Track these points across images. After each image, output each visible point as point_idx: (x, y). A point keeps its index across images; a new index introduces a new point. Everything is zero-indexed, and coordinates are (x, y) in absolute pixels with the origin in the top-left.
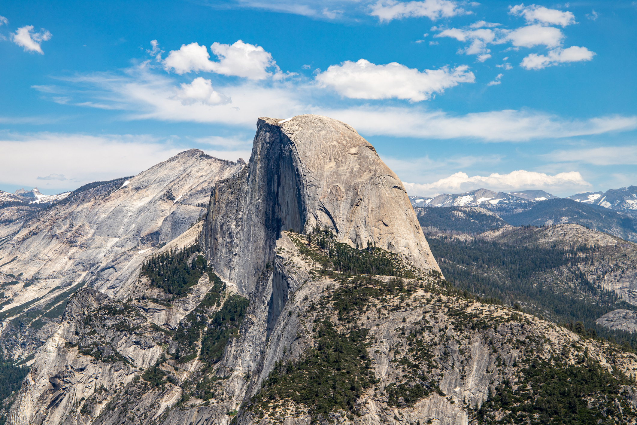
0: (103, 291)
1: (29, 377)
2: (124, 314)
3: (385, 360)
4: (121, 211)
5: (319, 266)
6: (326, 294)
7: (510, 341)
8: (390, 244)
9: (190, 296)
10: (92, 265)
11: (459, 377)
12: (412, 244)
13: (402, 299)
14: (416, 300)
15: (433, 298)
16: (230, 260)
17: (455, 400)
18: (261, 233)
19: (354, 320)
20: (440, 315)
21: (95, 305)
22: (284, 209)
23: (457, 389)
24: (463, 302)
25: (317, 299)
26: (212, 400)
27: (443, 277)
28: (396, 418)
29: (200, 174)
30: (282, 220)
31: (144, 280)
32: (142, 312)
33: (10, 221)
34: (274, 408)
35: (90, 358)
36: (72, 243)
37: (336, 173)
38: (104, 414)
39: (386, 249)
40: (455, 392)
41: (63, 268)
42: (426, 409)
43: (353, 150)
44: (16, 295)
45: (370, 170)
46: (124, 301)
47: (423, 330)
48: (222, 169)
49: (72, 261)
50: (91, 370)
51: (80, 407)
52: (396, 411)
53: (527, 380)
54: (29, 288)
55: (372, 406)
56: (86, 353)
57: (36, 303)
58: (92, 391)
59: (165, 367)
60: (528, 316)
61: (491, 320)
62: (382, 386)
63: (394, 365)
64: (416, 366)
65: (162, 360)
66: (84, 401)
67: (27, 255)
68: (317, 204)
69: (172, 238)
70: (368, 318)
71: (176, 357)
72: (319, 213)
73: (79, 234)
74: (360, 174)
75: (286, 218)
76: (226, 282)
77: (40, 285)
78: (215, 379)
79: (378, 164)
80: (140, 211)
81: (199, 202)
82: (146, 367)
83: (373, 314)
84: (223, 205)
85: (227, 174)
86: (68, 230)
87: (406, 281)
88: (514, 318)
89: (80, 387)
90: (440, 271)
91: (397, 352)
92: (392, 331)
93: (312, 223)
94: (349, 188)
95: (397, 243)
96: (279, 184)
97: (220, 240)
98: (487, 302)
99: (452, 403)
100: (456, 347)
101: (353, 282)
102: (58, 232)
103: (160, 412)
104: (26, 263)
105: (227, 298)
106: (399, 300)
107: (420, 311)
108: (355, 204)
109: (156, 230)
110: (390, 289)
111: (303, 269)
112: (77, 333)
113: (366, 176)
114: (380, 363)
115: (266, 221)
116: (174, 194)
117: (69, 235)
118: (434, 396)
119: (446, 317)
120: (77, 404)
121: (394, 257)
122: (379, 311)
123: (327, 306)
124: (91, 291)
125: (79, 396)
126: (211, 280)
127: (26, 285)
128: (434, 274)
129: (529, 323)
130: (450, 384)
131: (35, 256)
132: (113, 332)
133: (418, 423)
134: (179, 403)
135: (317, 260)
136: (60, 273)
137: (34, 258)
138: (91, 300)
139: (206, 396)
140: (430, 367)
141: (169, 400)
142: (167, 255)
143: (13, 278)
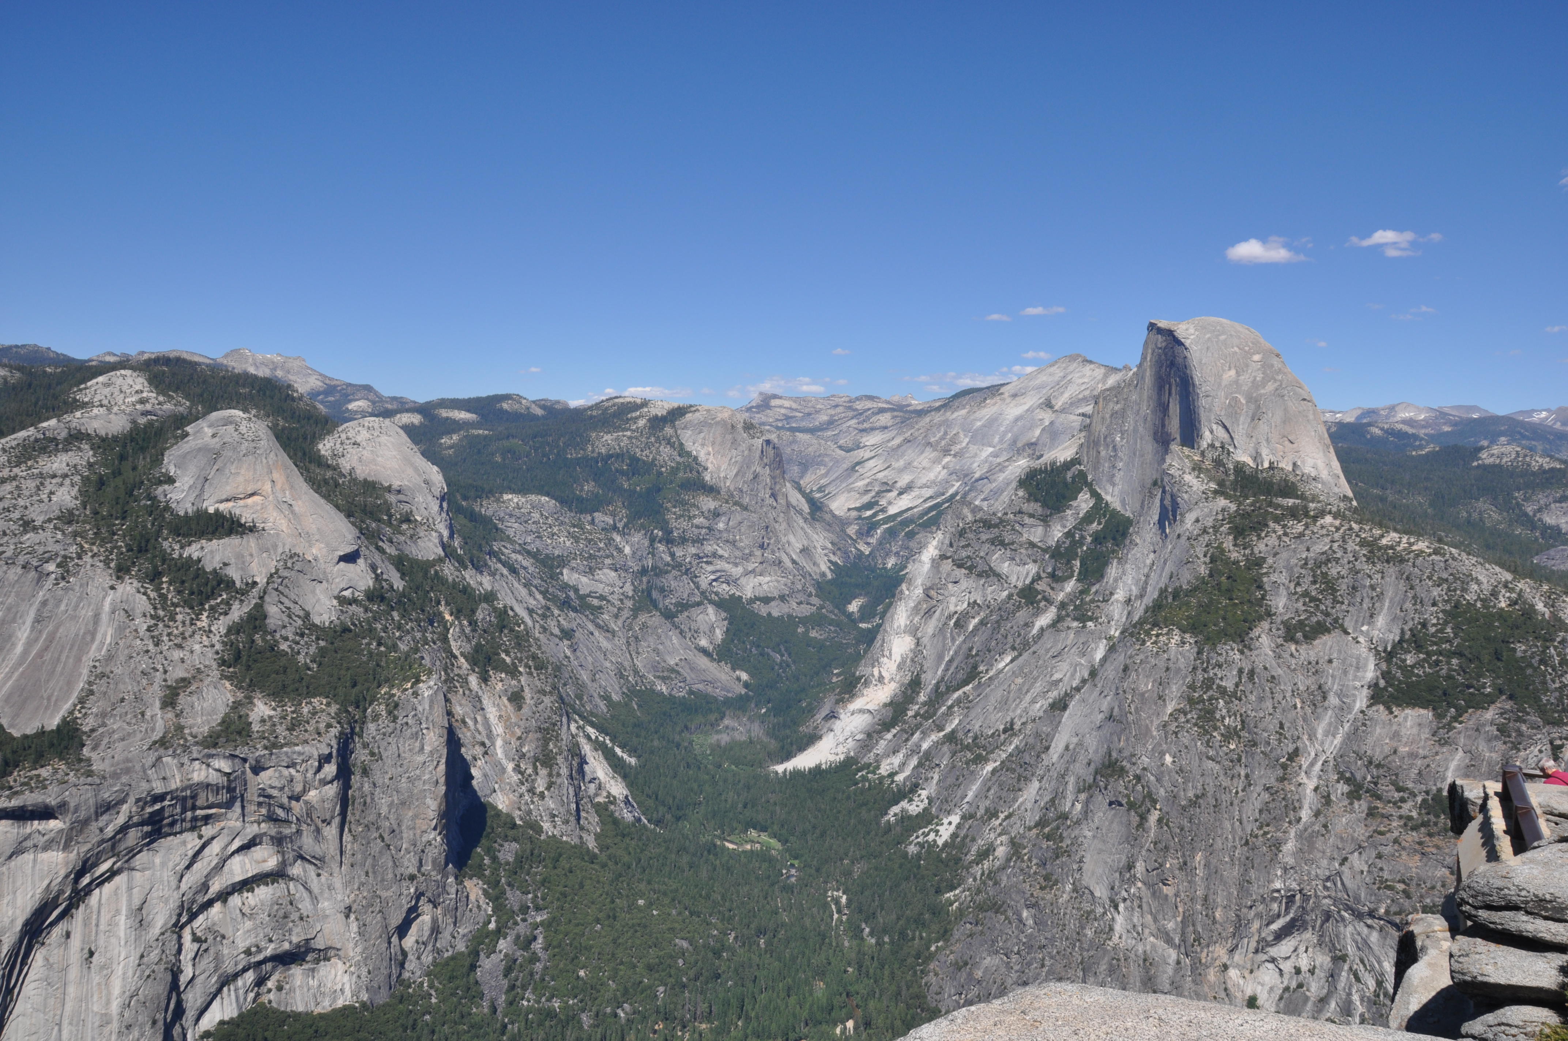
0: (977, 503)
1: (904, 586)
2: (999, 528)
3: (1283, 592)
4: (996, 419)
5: (1213, 486)
6: (1220, 517)
7: (1430, 578)
8: (1295, 464)
9: (1069, 512)
10: (966, 475)
11: (1368, 615)
12: (1321, 464)
13: (1307, 526)
14: (1322, 527)
15: (1343, 525)
16: (1114, 475)
17: (1361, 639)
18: (1149, 447)
19: (1250, 546)
20: (1351, 546)
21: (970, 517)
22: (1174, 420)
23: (1365, 628)
24: (1377, 532)
25: (1209, 522)
26: (1090, 623)
27: (1355, 503)
28: (1292, 655)
29: (1081, 381)
30: (1172, 433)
31: (1021, 493)
32: (1017, 527)
33: (886, 428)
34: (1157, 636)
35: (963, 571)
36: (946, 452)
37: (1236, 382)
38: (976, 629)
39: (1290, 469)
40: (1362, 631)
41: (937, 477)
42: (1327, 647)
43: (1257, 357)
44: (890, 503)
45: (1275, 380)
46: (1000, 515)
47: (1329, 560)
48: (1106, 376)
49: (945, 470)
50: (965, 584)
51: (953, 621)
52: (1293, 647)
53: (1446, 623)
54: (902, 496)
55: (1265, 640)
56: (960, 566)
57: (910, 513)
58: (965, 605)
59: (1041, 586)
60: (1453, 550)
61: (1409, 553)
62: (1279, 620)
63: (1294, 597)
64: (1320, 600)
65: (1038, 578)
66: (956, 616)
67: (901, 463)
68: (1213, 417)
69: (1051, 449)
70: (1267, 545)
71: (1053, 576)
72: (1214, 427)
73: (954, 441)
74: (1264, 384)
75: (1177, 432)
76: (1108, 498)
77: (913, 494)
78: (1093, 601)
79: (1285, 373)
80: (1017, 419)
81: (1081, 411)
82: (1020, 585)
83: (1272, 540)
84: (1108, 416)
85: (1111, 381)
86: (942, 438)
87: (1312, 505)
88: (1436, 552)
89: (953, 600)
90: (1352, 495)
91: (1298, 584)
92: (1294, 561)
93: (1207, 437)
94: (1250, 399)
95: (1303, 462)
96: (1170, 394)
97: (1103, 453)
98: (1406, 533)
99: (1358, 642)
100: (1368, 582)
101: (1252, 505)
102: (932, 440)
103: (1035, 631)
104: (901, 471)
105: (1108, 516)
106: (1303, 527)
107: (1327, 540)
108: (1256, 417)
109: (1034, 440)
110: (1294, 513)
111: (1195, 489)
112: (951, 545)
113: (1270, 387)
114: (1277, 594)
115: (1155, 434)
116: (1053, 402)
117: (943, 443)
118: (1337, 633)
119: (1357, 548)
120: (950, 617)
121: (1299, 478)
122: (1279, 538)
123: (1221, 529)
124: (964, 501)
125: (952, 608)
126: (1092, 496)
127: (901, 494)
128: (1345, 498)
129: (1454, 559)
130: (1357, 621)
131: (909, 464)
132: (987, 545)
133: (1317, 663)
134: (1054, 624)
135: (1211, 479)
136: (934, 482)
137: (908, 466)
138: (966, 511)
139: (1083, 618)
140: (1335, 601)
141: (1044, 620)
142: (1046, 468)
143: (887, 487)
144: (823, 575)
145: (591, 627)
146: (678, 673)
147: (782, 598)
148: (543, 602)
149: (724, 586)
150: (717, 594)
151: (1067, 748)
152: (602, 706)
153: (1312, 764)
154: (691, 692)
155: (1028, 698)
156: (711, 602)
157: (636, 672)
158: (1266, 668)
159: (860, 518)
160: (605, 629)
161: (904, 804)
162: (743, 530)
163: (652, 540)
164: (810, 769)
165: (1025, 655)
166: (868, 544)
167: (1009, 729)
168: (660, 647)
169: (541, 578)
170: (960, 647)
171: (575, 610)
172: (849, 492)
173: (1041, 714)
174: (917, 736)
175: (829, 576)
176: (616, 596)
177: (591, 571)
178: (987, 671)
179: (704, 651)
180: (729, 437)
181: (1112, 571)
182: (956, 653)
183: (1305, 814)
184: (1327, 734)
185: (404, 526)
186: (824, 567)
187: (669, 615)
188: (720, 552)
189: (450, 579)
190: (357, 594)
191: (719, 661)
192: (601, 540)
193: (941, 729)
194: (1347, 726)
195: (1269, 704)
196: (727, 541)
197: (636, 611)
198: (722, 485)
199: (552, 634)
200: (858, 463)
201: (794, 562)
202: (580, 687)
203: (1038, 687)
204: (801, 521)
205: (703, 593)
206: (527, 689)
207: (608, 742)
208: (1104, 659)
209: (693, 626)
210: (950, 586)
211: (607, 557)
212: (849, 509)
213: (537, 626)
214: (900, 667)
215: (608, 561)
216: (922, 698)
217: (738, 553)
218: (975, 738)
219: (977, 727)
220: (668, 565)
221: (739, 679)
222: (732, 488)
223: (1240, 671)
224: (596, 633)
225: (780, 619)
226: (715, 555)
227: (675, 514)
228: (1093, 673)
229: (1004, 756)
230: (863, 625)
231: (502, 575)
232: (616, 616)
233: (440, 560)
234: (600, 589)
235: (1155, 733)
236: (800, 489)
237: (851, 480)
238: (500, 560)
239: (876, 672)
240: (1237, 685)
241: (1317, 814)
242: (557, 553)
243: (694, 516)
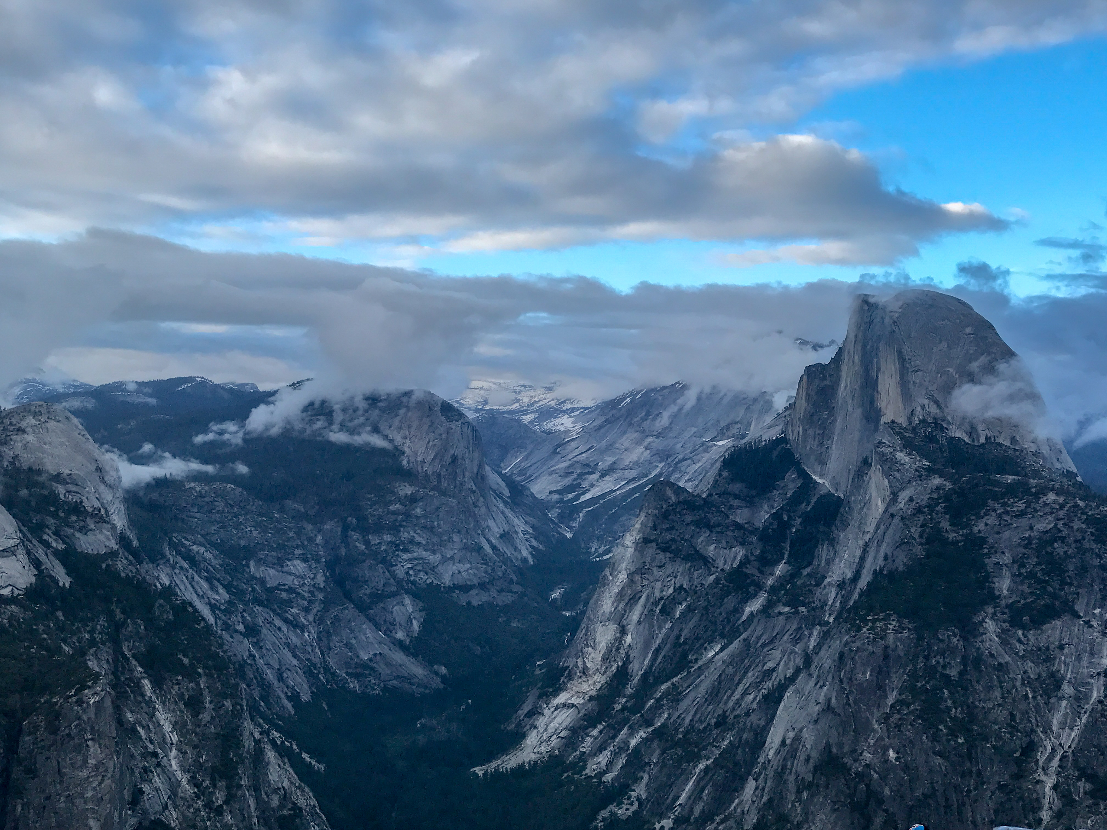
0: (681, 484)
1: (607, 571)
2: (703, 510)
3: (1006, 573)
5: (926, 463)
6: (935, 496)
8: (1013, 440)
9: (776, 492)
10: (669, 456)
13: (1028, 504)
14: (1045, 504)
15: (1068, 503)
16: (822, 454)
17: (1094, 623)
18: (858, 424)
19: (968, 526)
20: (1077, 524)
21: (673, 499)
22: (883, 396)
23: (1097, 611)
25: (924, 500)
26: (802, 609)
27: (1079, 478)
28: (1019, 641)
30: (882, 410)
31: (725, 474)
32: (723, 509)
34: (874, 621)
35: (668, 555)
37: (948, 356)
38: (684, 615)
39: (1008, 444)
40: (1094, 614)
41: (639, 458)
42: (1058, 632)
43: (968, 330)
44: (592, 486)
45: (989, 352)
46: (704, 496)
47: (1054, 540)
49: (648, 451)
50: (670, 568)
51: (659, 607)
52: (1020, 633)
54: (607, 478)
55: (990, 625)
56: (664, 550)
57: (612, 496)
58: (671, 591)
59: (749, 570)
62: (1003, 602)
63: (1018, 579)
64: (1046, 582)
65: (746, 562)
66: (662, 602)
67: (603, 444)
68: (924, 392)
70: (986, 524)
71: (762, 559)
72: (926, 402)
74: (977, 357)
75: (886, 407)
76: (817, 478)
77: (615, 476)
78: (804, 585)
82: (727, 569)
83: (991, 520)
84: (813, 393)
87: (1033, 482)
89: (659, 585)
90: (1075, 470)
91: (1022, 565)
92: (1016, 540)
93: (918, 412)
94: (962, 372)
95: (1023, 437)
96: (878, 369)
97: (810, 432)
99: (1091, 626)
100: (1096, 562)
103: (744, 617)
104: (603, 452)
105: (817, 496)
106: (1024, 505)
107: (1051, 517)
109: (739, 418)
110: (1013, 491)
111: (907, 466)
112: (655, 528)
114: (1001, 576)
118: (1066, 618)
119: (1084, 526)
120: (656, 603)
121: (1017, 453)
122: (1000, 516)
123: (937, 509)
124: (668, 484)
125: (657, 594)
126: (799, 477)
127: (603, 476)
128: (1070, 475)
130: (1088, 604)
131: (611, 445)
132: (693, 528)
133: (1048, 649)
134: (766, 610)
135: (924, 456)
136: (637, 463)
137: (610, 448)
138: (669, 493)
139: (794, 603)
140: (1063, 583)
141: (754, 606)
142: (751, 447)
143: (589, 468)
144: (525, 560)
145: (278, 622)
146: (372, 669)
147: (483, 586)
148: (227, 596)
149: (421, 575)
150: (414, 583)
151: (783, 743)
152: (289, 705)
153: (1050, 759)
154: (385, 689)
155: (740, 689)
156: (407, 592)
157: (327, 669)
158: (992, 655)
159: (561, 501)
160: (294, 624)
161: (612, 807)
162: (441, 515)
163: (346, 528)
164: (511, 769)
165: (736, 644)
166: (571, 528)
167: (722, 723)
168: (353, 641)
169: (226, 571)
170: (667, 636)
171: (260, 603)
172: (550, 474)
173: (755, 706)
174: (625, 731)
175: (531, 561)
176: (306, 589)
177: (280, 563)
178: (696, 660)
179: (401, 645)
180: (427, 420)
181: (823, 552)
182: (664, 642)
183: (1045, 815)
184: (1063, 725)
185: (74, 518)
186: (525, 553)
187: (362, 608)
188: (418, 539)
189: (123, 575)
190: (16, 592)
191: (415, 655)
192: (290, 529)
193: (649, 723)
194: (1084, 718)
195: (997, 693)
196: (425, 527)
197: (327, 604)
198: (420, 469)
199: (236, 631)
200: (559, 446)
201: (494, 548)
202: (266, 687)
203: (750, 677)
204: (501, 506)
205: (399, 582)
206: (206, 692)
207: (295, 747)
208: (819, 646)
209: (389, 617)
210: (655, 570)
211: (297, 547)
212: (551, 492)
213: (219, 623)
214: (605, 659)
215: (298, 552)
216: (629, 690)
217: (435, 539)
218: (686, 733)
219: (687, 721)
220: (363, 553)
221: (436, 673)
222: (430, 472)
223: (964, 658)
224: (285, 629)
225: (481, 607)
226: (412, 541)
227: (369, 499)
228: (808, 661)
229: (717, 752)
230: (568, 614)
231: (181, 568)
232: (307, 610)
233: (113, 554)
234: (289, 580)
235: (876, 726)
236: (500, 474)
237: (552, 463)
238: (179, 553)
239: (580, 663)
240: (961, 674)
241: (1058, 815)
242: (243, 543)
243: (391, 502)
